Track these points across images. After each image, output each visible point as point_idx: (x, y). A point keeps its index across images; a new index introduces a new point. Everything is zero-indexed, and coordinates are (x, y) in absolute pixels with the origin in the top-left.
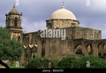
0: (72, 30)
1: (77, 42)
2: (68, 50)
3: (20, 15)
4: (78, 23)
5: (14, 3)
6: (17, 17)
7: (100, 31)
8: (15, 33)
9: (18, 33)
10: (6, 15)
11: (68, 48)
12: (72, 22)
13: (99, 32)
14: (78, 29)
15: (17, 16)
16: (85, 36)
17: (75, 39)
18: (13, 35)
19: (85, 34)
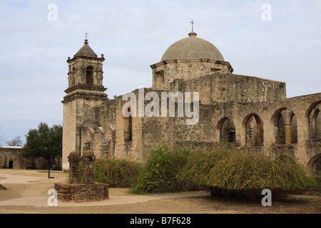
0: (208, 83)
1: (221, 112)
2: (198, 132)
3: (99, 59)
4: (227, 69)
5: (87, 34)
6: (92, 65)
7: (281, 83)
8: (88, 99)
9: (96, 100)
10: (69, 61)
11: (200, 126)
12: (213, 67)
13: (280, 87)
14: (224, 78)
15: (93, 61)
16: (242, 95)
17: (218, 105)
18: (84, 105)
19: (242, 92)
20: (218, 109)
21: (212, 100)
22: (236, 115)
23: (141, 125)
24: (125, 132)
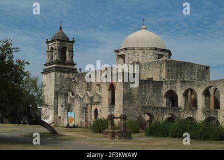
0: (159, 66)
1: (168, 86)
2: (152, 99)
4: (168, 54)
8: (63, 72)
9: (69, 72)
10: (47, 42)
11: (154, 96)
12: (159, 53)
13: (206, 69)
16: (181, 75)
17: (166, 82)
18: (61, 76)
19: (181, 72)
20: (166, 84)
21: (161, 78)
22: (178, 89)
23: (122, 95)
24: (109, 99)
